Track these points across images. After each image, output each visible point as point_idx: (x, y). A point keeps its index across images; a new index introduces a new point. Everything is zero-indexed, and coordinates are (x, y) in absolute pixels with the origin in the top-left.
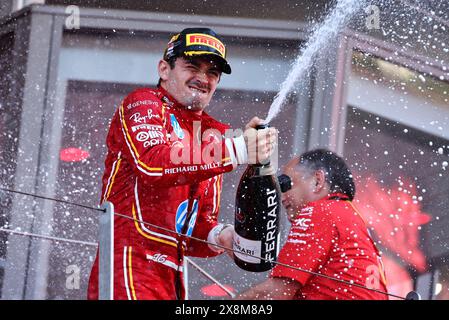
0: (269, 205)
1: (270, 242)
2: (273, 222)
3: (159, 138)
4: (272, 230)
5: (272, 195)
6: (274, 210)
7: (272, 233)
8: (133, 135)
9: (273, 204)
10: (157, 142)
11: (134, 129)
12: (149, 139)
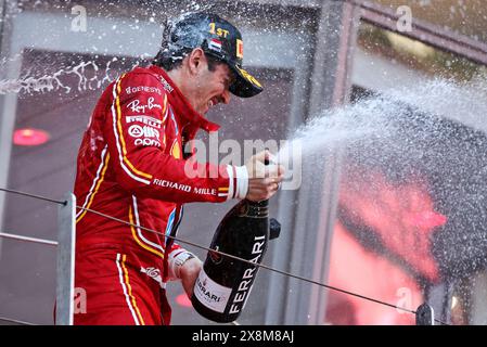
0: (254, 252)
1: (242, 292)
2: (251, 271)
3: (155, 138)
4: (247, 280)
5: (260, 241)
6: (256, 259)
7: (246, 283)
8: (126, 126)
9: (258, 251)
10: (151, 142)
11: (128, 119)
12: (143, 137)
